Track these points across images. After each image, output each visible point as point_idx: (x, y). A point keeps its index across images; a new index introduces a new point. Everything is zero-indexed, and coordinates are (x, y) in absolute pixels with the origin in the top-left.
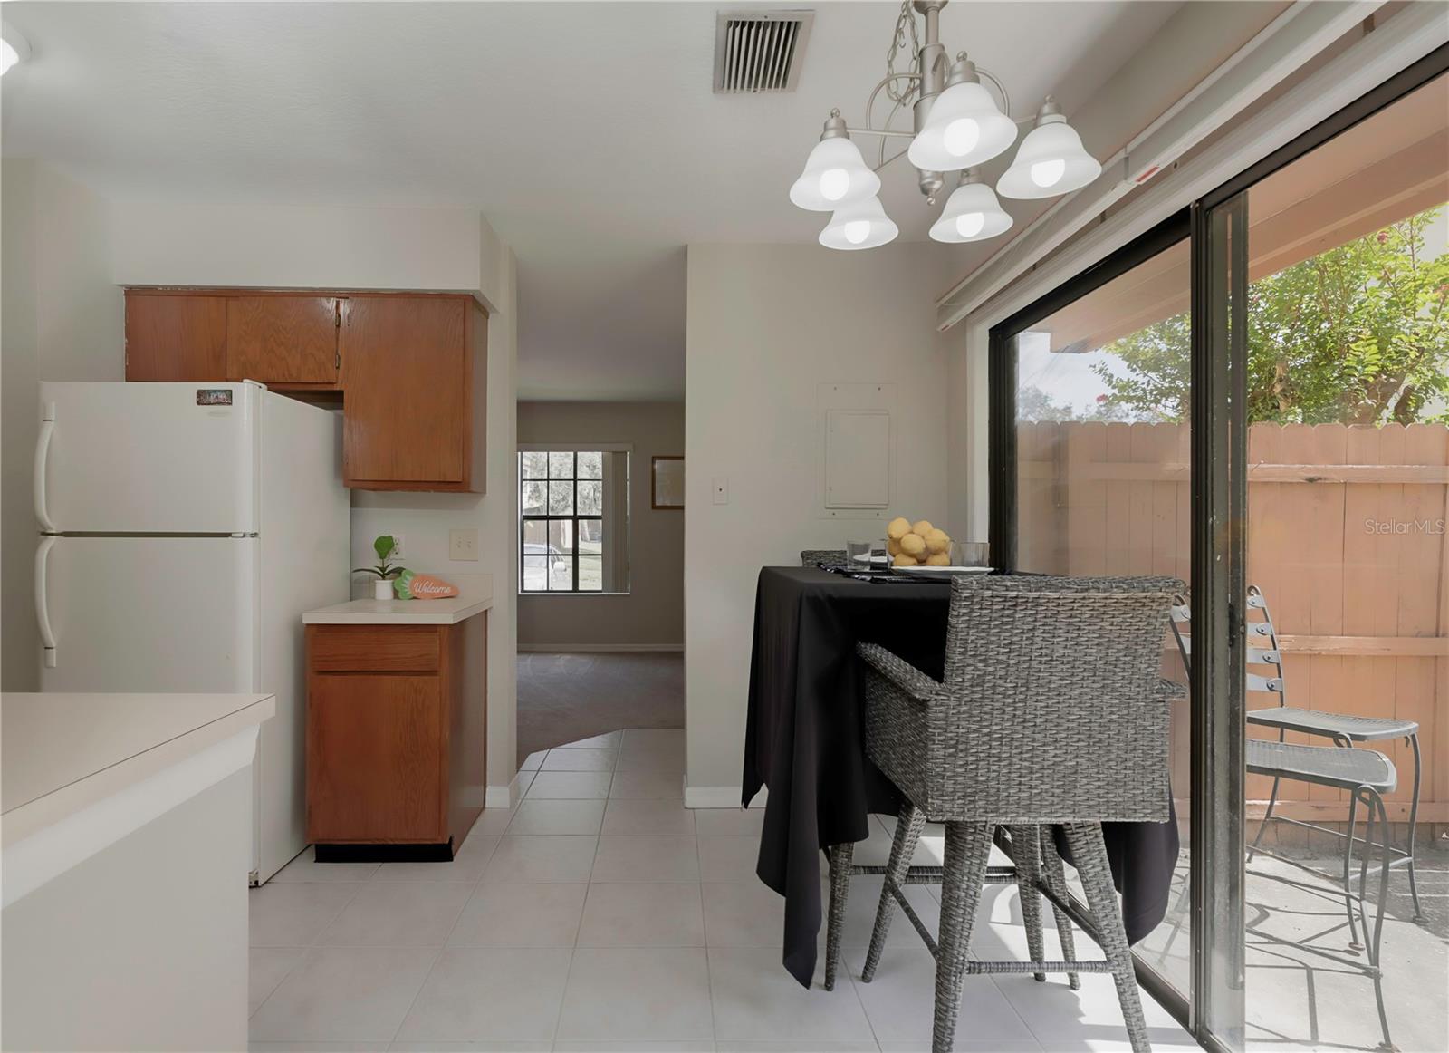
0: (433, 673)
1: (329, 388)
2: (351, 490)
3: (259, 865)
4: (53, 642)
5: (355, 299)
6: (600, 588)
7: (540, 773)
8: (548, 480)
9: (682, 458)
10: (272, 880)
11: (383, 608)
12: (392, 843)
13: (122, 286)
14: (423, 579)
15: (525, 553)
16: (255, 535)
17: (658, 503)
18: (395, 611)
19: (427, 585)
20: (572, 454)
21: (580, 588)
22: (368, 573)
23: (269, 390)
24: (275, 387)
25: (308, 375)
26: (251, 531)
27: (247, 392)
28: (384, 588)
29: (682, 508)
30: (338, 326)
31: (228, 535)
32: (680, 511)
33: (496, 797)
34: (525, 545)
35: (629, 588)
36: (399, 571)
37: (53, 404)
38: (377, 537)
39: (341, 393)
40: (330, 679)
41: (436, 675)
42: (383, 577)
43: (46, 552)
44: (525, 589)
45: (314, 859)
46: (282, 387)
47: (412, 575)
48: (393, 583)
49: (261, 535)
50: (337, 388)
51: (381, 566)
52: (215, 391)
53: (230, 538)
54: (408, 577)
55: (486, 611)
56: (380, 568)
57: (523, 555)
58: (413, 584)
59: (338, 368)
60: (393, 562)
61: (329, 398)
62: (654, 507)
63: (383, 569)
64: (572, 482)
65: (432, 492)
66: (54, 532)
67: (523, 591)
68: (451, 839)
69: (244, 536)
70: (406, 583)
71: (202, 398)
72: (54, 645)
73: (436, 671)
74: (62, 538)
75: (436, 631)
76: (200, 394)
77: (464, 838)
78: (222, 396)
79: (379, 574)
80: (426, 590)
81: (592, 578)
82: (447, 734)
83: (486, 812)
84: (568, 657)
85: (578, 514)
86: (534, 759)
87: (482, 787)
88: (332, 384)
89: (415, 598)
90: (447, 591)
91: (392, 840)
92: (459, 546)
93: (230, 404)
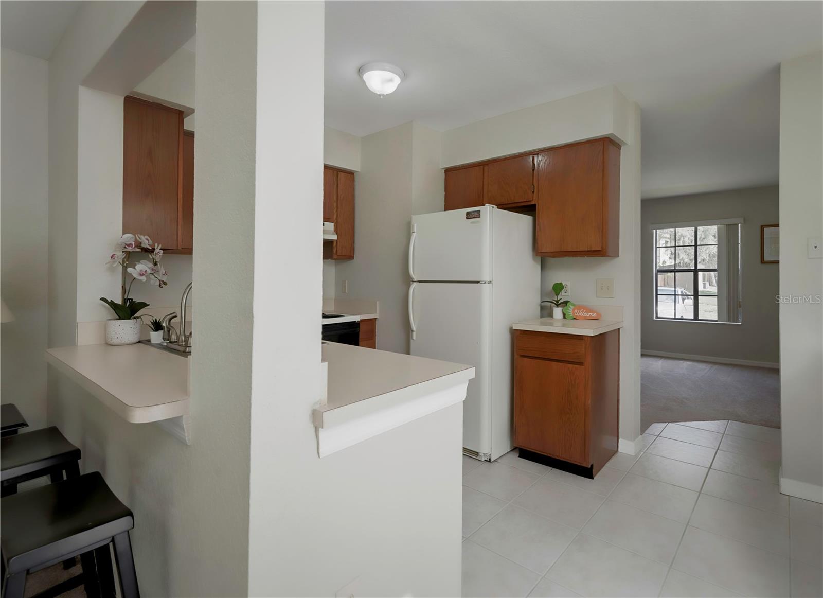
0: (581, 364)
1: (529, 203)
2: (541, 258)
3: (491, 451)
4: (414, 329)
5: (542, 154)
6: (717, 319)
7: (658, 437)
8: (675, 247)
9: (778, 225)
10: (499, 461)
11: (557, 325)
12: (557, 458)
13: (443, 169)
14: (579, 307)
15: (658, 293)
16: (490, 282)
17: (766, 259)
18: (564, 325)
19: (582, 312)
20: (693, 228)
21: (699, 318)
22: (550, 303)
23: (498, 208)
24: (502, 206)
25: (519, 198)
26: (488, 280)
27: (488, 210)
28: (558, 312)
29: (777, 262)
30: (533, 170)
31: (478, 282)
32: (774, 265)
33: (626, 446)
34: (659, 288)
35: (740, 320)
36: (566, 303)
37: (416, 225)
38: (554, 283)
39: (534, 206)
40: (526, 359)
41: (583, 365)
42: (557, 305)
43: (413, 288)
44: (659, 316)
45: (518, 455)
46: (505, 206)
47: (574, 305)
48: (563, 310)
49: (493, 282)
50: (533, 203)
51: (556, 300)
52: (473, 212)
53: (479, 284)
54: (571, 306)
55: (619, 329)
56: (555, 301)
57: (657, 295)
58: (573, 310)
59: (533, 192)
60: (562, 297)
61: (528, 209)
62: (763, 261)
63: (557, 301)
64: (694, 247)
65: (586, 257)
66: (415, 280)
67: (657, 317)
68: (592, 466)
69: (485, 283)
70: (570, 310)
71: (469, 216)
72: (415, 330)
73: (582, 363)
74: (418, 283)
75: (583, 339)
76: (468, 214)
77: (602, 467)
78: (476, 214)
79: (556, 304)
80: (582, 314)
81: (710, 311)
82: (589, 402)
83: (618, 454)
84: (689, 363)
85: (698, 268)
86: (657, 428)
87: (616, 438)
88: (531, 201)
89: (575, 319)
90: (594, 315)
91: (557, 456)
92: (602, 289)
93: (479, 217)
